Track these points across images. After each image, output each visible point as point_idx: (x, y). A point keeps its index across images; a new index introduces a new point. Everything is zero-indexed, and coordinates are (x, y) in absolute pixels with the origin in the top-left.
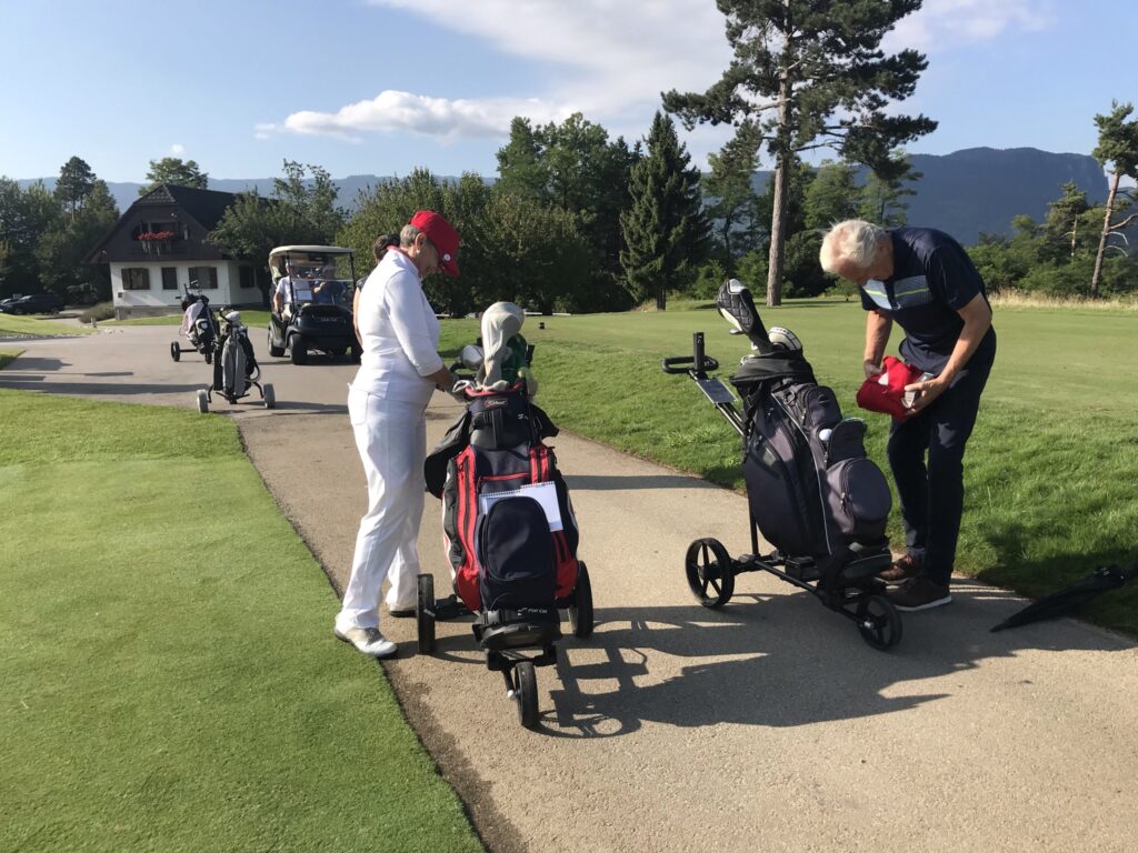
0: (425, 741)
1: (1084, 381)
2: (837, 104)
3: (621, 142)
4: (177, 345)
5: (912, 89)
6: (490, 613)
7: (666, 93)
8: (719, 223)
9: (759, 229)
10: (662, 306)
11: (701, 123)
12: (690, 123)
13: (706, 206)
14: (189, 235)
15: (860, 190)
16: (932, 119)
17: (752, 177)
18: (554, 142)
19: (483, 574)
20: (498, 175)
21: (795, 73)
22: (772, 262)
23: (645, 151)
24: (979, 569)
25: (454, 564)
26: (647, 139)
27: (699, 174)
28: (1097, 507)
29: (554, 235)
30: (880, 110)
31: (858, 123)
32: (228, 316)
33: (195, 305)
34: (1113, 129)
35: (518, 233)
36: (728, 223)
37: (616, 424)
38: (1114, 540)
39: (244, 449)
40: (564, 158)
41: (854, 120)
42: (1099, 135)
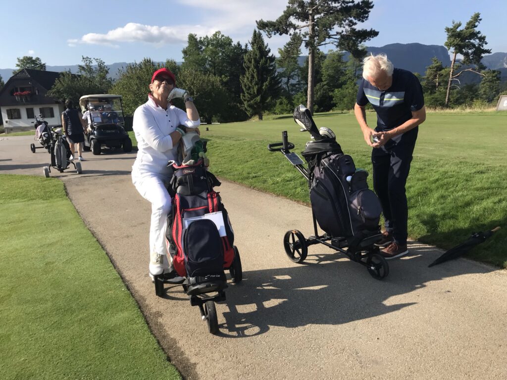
0: (162, 343)
1: (452, 145)
2: (334, 24)
3: (239, 44)
4: (34, 145)
5: (367, 17)
6: (191, 278)
7: (258, 21)
8: (285, 80)
9: (302, 82)
10: (261, 118)
11: (275, 34)
12: (270, 34)
13: (278, 72)
14: (38, 93)
15: (346, 63)
16: (376, 30)
17: (298, 59)
18: (208, 45)
19: (186, 259)
20: (183, 60)
21: (315, 11)
22: (309, 96)
23: (250, 48)
24: (419, 237)
25: (172, 254)
26: (250, 42)
27: (275, 58)
28: (468, 204)
29: (210, 87)
30: (354, 27)
31: (344, 33)
32: (56, 131)
33: (41, 126)
34: (453, 33)
35: (194, 86)
36: (288, 80)
37: (245, 175)
38: (478, 219)
39: (67, 194)
40: (213, 52)
41: (343, 32)
42: (447, 36)
